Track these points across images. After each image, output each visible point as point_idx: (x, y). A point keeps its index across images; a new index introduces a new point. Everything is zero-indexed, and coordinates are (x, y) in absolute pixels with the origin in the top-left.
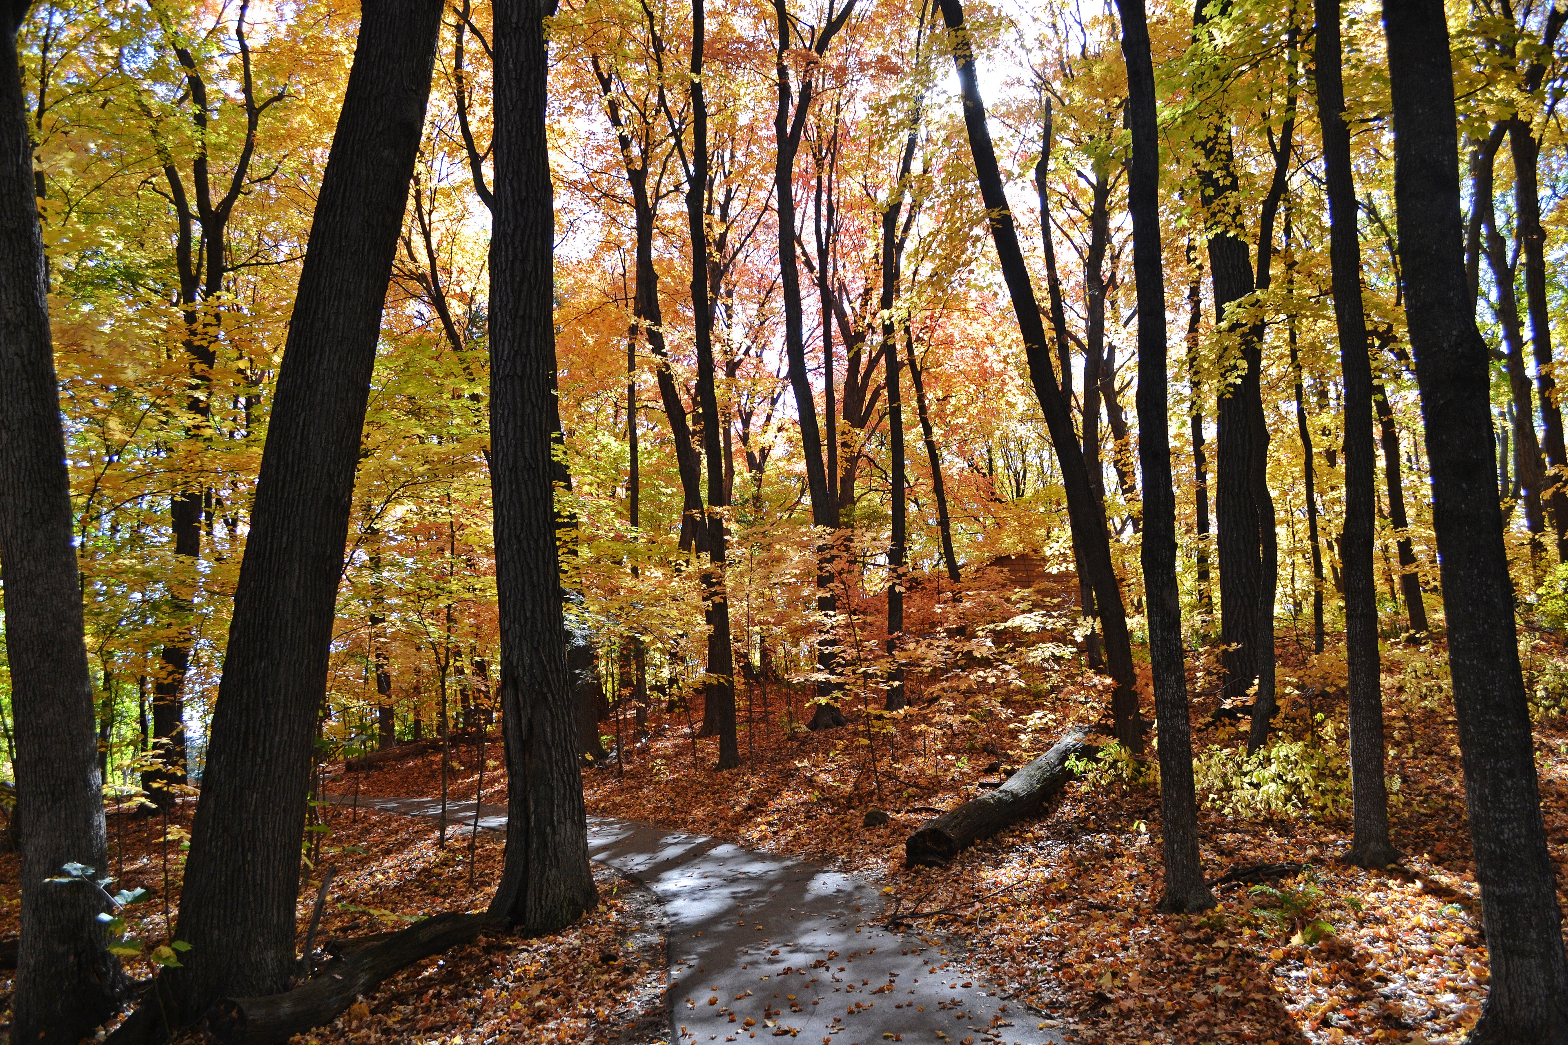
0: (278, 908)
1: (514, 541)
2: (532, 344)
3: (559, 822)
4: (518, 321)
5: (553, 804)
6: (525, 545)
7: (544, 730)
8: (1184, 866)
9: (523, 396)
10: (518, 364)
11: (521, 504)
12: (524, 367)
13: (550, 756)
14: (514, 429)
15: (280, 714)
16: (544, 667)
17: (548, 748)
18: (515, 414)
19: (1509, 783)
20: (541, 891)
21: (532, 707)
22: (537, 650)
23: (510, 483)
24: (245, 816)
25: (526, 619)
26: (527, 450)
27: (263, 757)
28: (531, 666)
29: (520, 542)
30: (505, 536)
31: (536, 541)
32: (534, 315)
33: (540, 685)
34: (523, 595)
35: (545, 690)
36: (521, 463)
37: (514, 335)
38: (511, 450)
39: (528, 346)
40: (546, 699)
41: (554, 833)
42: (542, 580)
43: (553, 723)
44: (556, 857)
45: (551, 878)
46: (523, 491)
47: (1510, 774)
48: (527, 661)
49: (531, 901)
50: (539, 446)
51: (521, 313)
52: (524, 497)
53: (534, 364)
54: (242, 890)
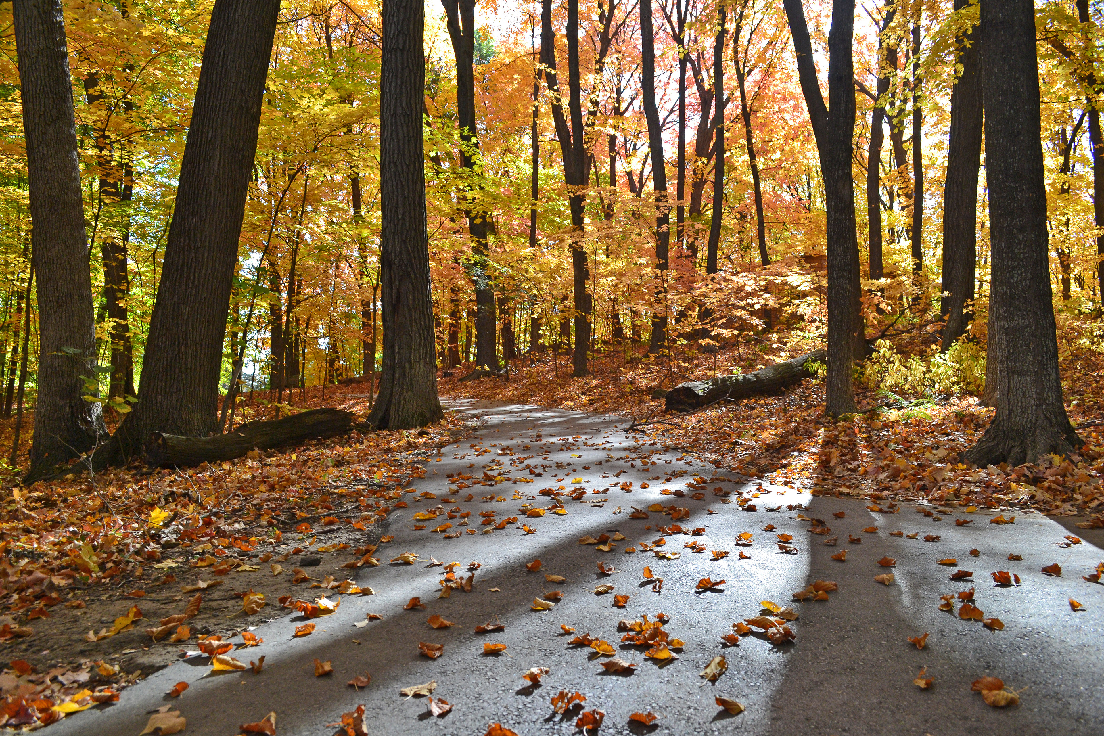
0: (204, 386)
1: (392, 165)
2: (411, 27)
3: (415, 361)
4: (402, 10)
5: (411, 348)
6: (400, 169)
7: (407, 298)
8: (838, 388)
9: (403, 64)
10: (401, 42)
11: (398, 140)
12: (404, 43)
13: (410, 315)
14: (396, 87)
15: (206, 255)
16: (409, 254)
17: (410, 310)
18: (397, 76)
19: (1021, 237)
20: (399, 404)
21: (400, 281)
22: (404, 241)
23: (391, 125)
24: (180, 322)
25: (398, 220)
26: (404, 102)
27: (193, 283)
28: (400, 252)
29: (396, 166)
30: (387, 163)
31: (408, 166)
32: (414, 6)
33: (406, 266)
34: (397, 203)
35: (409, 269)
36: (399, 111)
37: (398, 21)
38: (393, 102)
39: (408, 28)
40: (410, 276)
41: (411, 368)
42: (411, 194)
43: (414, 293)
44: (412, 384)
45: (407, 397)
46: (400, 131)
47: (1022, 229)
48: (398, 249)
49: (392, 413)
50: (413, 101)
51: (404, 4)
52: (401, 135)
53: (413, 42)
54: (177, 371)
